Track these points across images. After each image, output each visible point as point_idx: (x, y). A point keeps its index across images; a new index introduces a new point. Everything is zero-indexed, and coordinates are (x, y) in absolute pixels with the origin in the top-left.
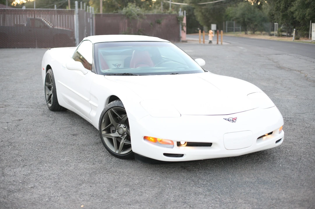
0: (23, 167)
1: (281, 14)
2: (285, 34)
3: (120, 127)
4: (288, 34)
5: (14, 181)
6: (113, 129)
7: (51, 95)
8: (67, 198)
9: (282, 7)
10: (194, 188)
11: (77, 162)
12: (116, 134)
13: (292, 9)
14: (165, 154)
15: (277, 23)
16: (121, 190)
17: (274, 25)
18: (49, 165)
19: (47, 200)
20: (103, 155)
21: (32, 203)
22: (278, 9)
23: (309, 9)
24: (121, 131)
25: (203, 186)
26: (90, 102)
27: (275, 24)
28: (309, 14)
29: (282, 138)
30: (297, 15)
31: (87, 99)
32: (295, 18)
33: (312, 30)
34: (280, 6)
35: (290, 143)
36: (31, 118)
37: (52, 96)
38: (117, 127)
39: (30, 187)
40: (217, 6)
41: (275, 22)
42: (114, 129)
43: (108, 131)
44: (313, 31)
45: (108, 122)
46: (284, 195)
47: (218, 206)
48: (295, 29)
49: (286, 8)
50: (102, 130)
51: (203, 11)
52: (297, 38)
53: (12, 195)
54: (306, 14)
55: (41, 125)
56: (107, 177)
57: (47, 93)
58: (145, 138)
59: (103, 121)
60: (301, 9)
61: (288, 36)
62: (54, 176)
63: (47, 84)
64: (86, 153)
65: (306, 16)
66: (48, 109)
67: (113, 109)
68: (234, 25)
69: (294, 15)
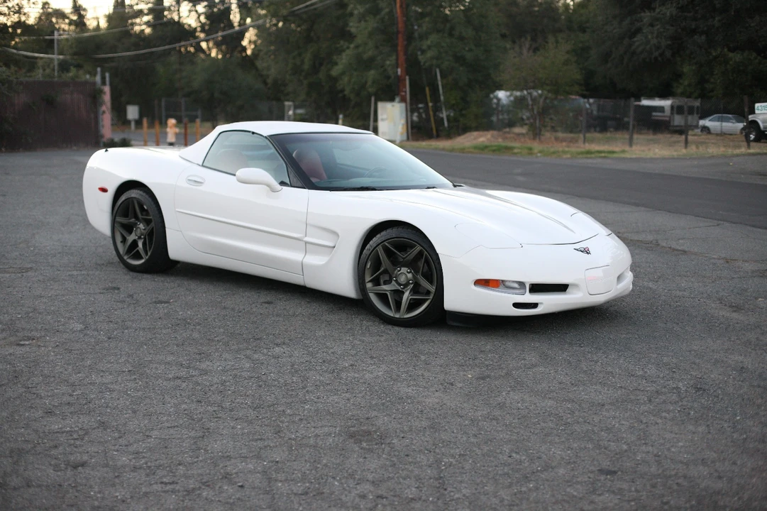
1: (305, 82)
3: (401, 272)
6: (385, 278)
9: (306, 67)
12: (393, 286)
13: (335, 72)
14: (517, 305)
15: (293, 101)
17: (284, 106)
22: (297, 70)
23: (372, 72)
24: (402, 279)
27: (287, 103)
28: (373, 82)
30: (347, 84)
31: (292, 235)
32: (342, 91)
33: (380, 117)
34: (303, 62)
38: (393, 273)
41: (288, 100)
44: (382, 120)
49: (315, 69)
50: (367, 281)
54: (366, 82)
57: (120, 239)
60: (356, 70)
65: (367, 86)
67: (387, 243)
68: (183, 108)
69: (339, 86)
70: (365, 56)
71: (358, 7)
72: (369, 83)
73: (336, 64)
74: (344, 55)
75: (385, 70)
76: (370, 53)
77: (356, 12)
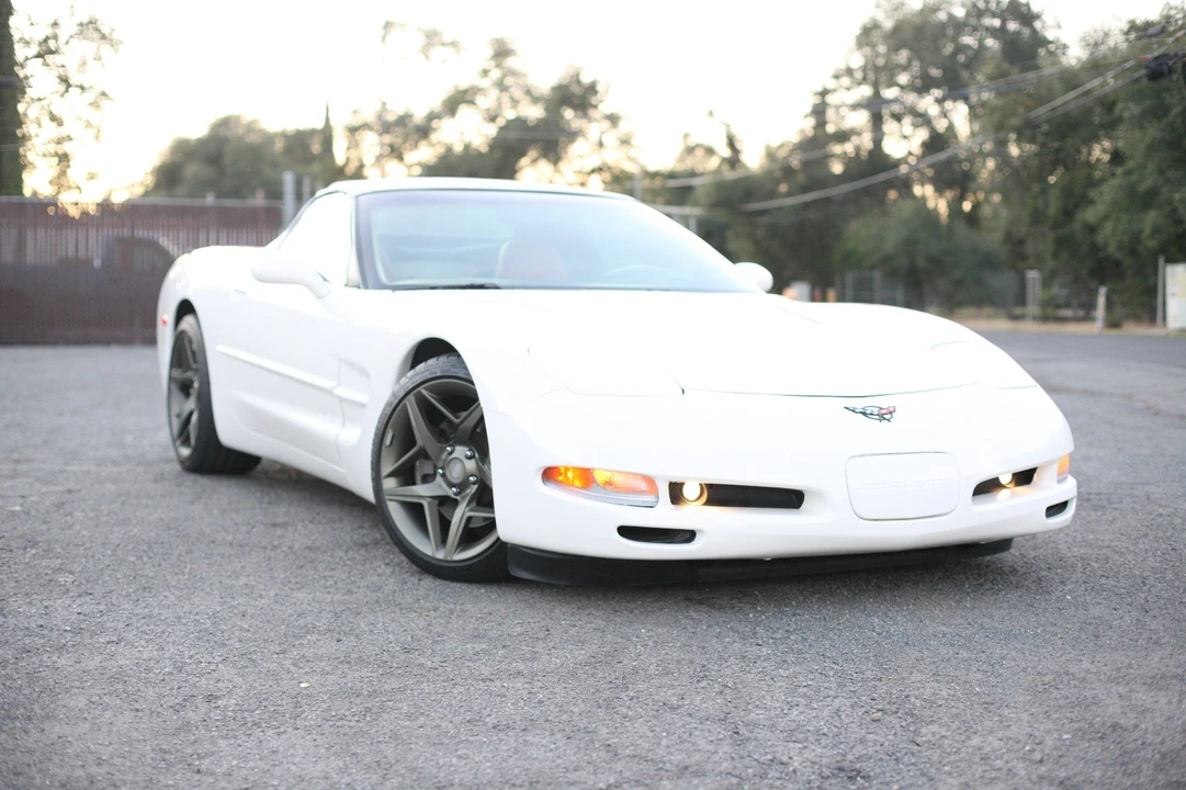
0: (80, 596)
1: (1051, 236)
2: (1068, 313)
3: (454, 455)
4: (1081, 313)
5: (41, 626)
6: (423, 468)
7: (191, 414)
8: (247, 667)
9: (1052, 211)
10: (737, 646)
11: (287, 588)
12: (437, 488)
13: (1090, 215)
15: (1040, 269)
16: (457, 648)
17: (1024, 278)
18: (178, 593)
19: (167, 670)
20: (385, 573)
21: (112, 677)
22: (1037, 217)
23: (1152, 214)
24: (455, 473)
25: (771, 641)
26: (342, 392)
27: (1030, 273)
28: (1154, 231)
29: (1071, 499)
30: (1111, 237)
31: (326, 383)
32: (1104, 249)
33: (1169, 289)
34: (1047, 205)
35: (1101, 548)
36: (110, 487)
37: (195, 418)
38: (438, 458)
39: (101, 640)
40: (812, 215)
41: (1030, 268)
42: (428, 469)
43: (406, 475)
44: (1173, 295)
45: (407, 439)
46: (1086, 665)
47: (833, 686)
48: (1103, 291)
49: (1068, 214)
50: (384, 474)
51: (760, 233)
52: (1113, 323)
53: (34, 659)
54: (1142, 232)
55: (150, 502)
56: (402, 620)
57: (175, 410)
58: (549, 474)
59: (388, 440)
60: (1126, 211)
61: (1077, 320)
62: (197, 617)
63: (177, 373)
64: (321, 567)
65: (1143, 238)
66: (178, 467)
67: (425, 389)
68: (877, 287)
69: (1100, 238)
70: (1142, 188)
71: (1131, 105)
72: (1147, 231)
73: (1092, 202)
74: (1105, 188)
75: (1175, 210)
76: (1148, 183)
77: (1126, 115)
